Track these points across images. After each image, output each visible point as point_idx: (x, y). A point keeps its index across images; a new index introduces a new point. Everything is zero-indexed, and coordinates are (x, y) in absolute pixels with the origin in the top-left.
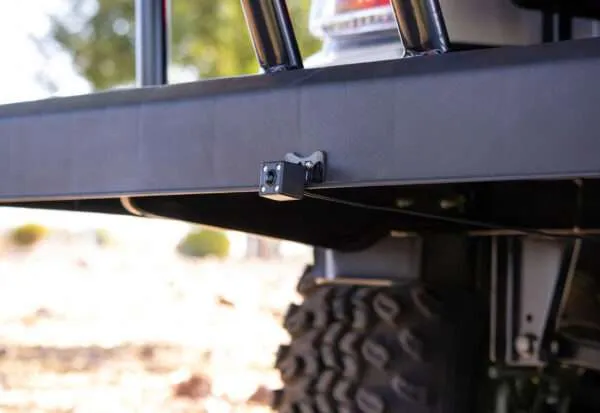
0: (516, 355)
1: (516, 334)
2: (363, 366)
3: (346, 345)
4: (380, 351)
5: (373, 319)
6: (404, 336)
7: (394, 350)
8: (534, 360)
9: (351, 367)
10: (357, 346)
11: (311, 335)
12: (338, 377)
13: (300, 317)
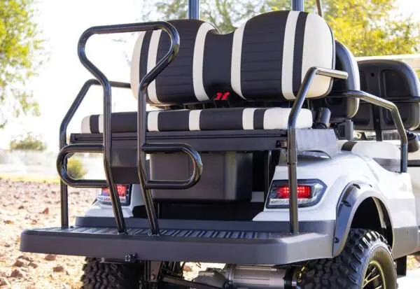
0: (150, 279)
1: (150, 275)
2: (109, 282)
3: (103, 276)
4: (113, 278)
5: (110, 269)
6: (119, 274)
7: (116, 277)
8: (155, 281)
9: (105, 282)
10: (107, 276)
11: (93, 273)
12: (101, 284)
13: (88, 268)
